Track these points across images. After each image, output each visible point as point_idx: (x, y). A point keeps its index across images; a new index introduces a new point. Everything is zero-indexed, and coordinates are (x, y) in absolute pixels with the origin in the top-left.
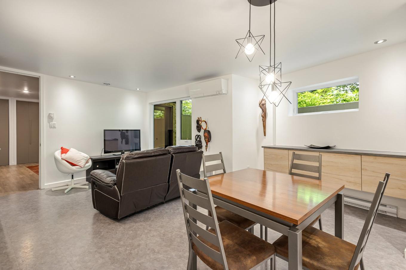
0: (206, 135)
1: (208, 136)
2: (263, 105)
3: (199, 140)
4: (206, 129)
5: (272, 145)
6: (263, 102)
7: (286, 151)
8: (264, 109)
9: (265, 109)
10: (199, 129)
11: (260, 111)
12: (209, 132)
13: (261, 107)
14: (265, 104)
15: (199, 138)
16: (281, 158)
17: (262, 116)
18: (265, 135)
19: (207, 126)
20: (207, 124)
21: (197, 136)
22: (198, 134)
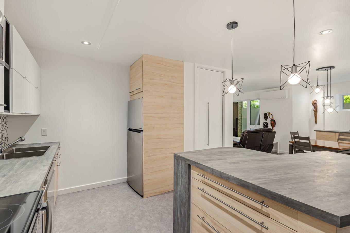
0: (272, 122)
1: (273, 123)
2: (315, 104)
3: (266, 126)
4: (272, 119)
5: (322, 129)
6: (315, 102)
7: (334, 134)
8: (315, 106)
9: (317, 106)
10: (266, 119)
11: (312, 107)
12: (274, 121)
13: (313, 105)
14: (317, 103)
15: (266, 124)
16: (330, 137)
17: (314, 111)
18: (316, 123)
19: (272, 117)
20: (272, 116)
21: (264, 123)
22: (266, 121)
